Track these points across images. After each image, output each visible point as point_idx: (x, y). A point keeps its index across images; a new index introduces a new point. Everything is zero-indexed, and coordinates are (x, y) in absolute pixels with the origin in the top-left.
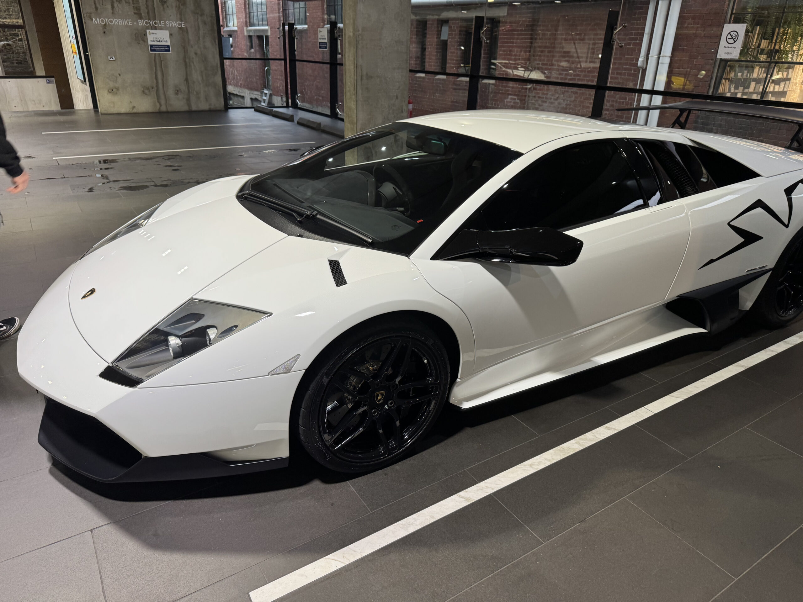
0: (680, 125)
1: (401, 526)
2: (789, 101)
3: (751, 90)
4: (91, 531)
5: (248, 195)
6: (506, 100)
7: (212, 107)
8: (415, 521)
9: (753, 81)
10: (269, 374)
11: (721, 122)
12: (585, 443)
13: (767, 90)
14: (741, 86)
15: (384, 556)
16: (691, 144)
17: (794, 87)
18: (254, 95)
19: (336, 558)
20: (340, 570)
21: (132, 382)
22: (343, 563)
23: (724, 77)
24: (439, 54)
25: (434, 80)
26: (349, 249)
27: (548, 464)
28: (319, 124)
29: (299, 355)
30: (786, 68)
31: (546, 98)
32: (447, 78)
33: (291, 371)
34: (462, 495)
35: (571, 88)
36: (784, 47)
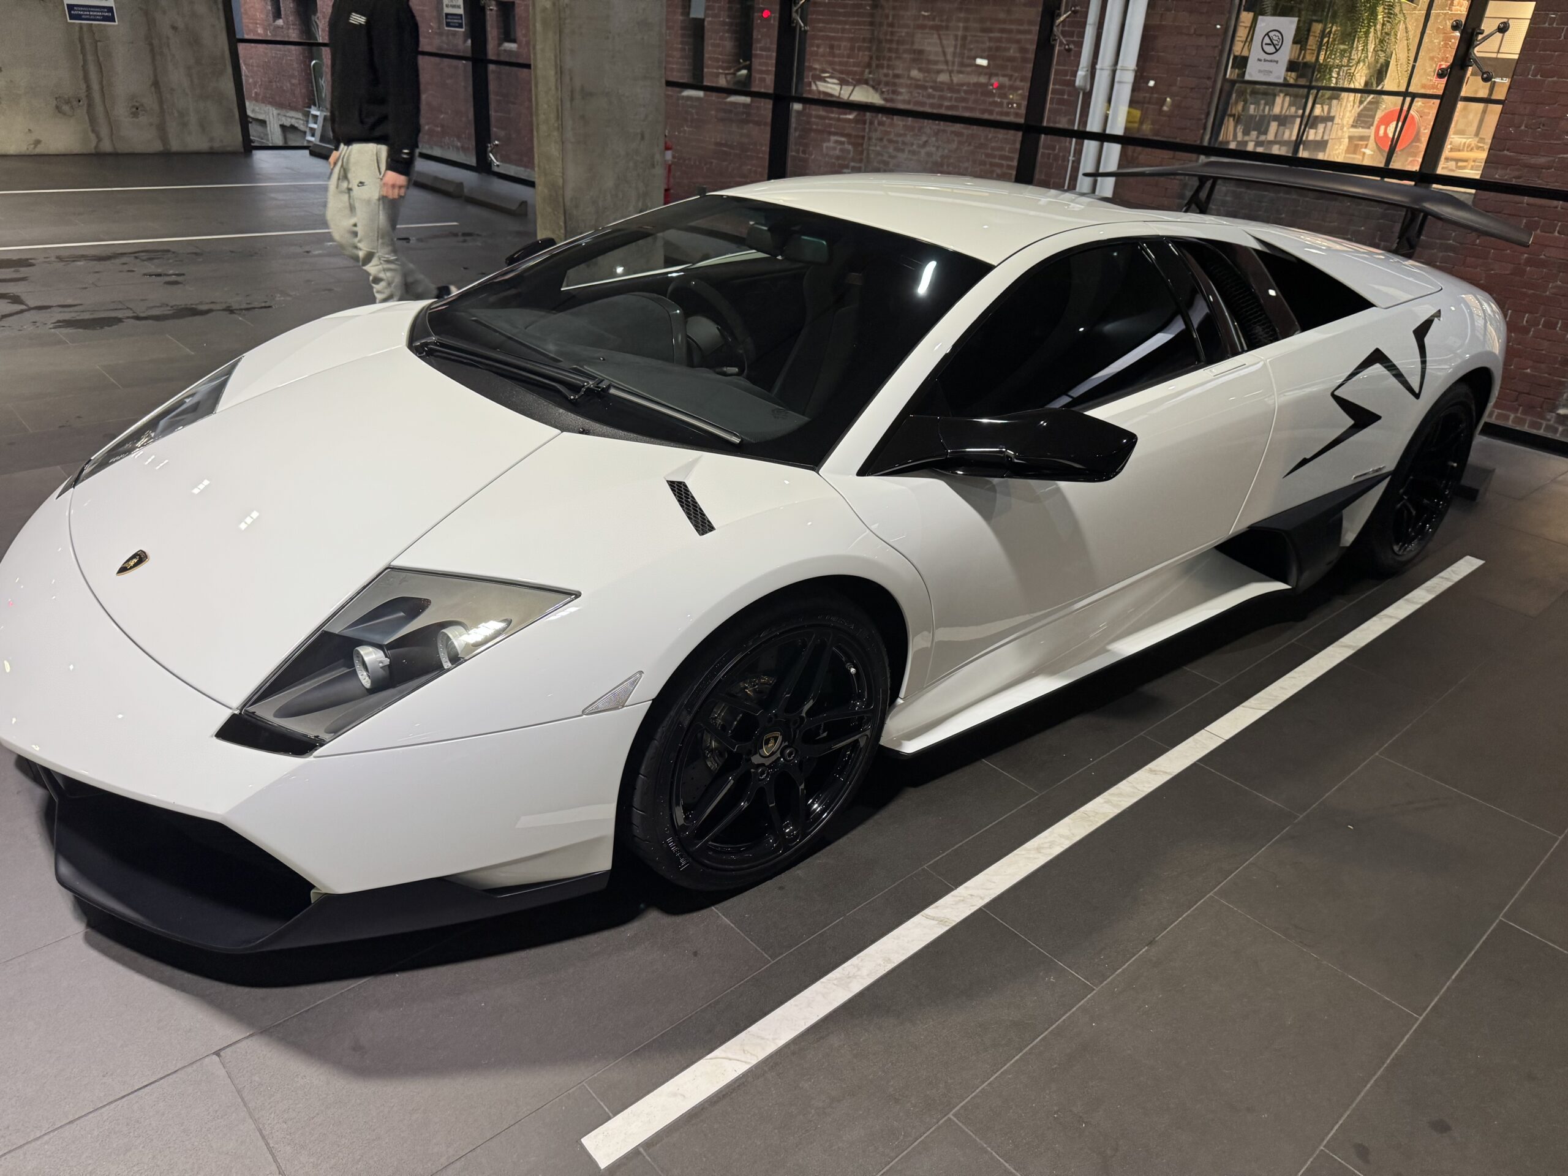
0: (1198, 206)
1: (835, 982)
2: (1331, 159)
3: (1271, 136)
4: (217, 1053)
5: (438, 346)
6: (825, 145)
7: (217, 145)
8: (859, 969)
9: (1274, 120)
10: (583, 713)
11: (1226, 195)
12: (1120, 801)
13: (1304, 138)
14: (1254, 130)
15: (818, 1041)
16: (1258, 246)
17: (1340, 133)
18: (289, 120)
19: (731, 1056)
20: (745, 1075)
21: (301, 746)
22: (745, 1062)
23: (1229, 112)
24: (687, 47)
25: (678, 98)
26: (700, 457)
27: (1067, 844)
28: (460, 185)
29: (641, 672)
30: (1328, 99)
31: (904, 143)
32: (705, 95)
33: (627, 704)
34: (929, 914)
35: (951, 124)
36: (1325, 59)
